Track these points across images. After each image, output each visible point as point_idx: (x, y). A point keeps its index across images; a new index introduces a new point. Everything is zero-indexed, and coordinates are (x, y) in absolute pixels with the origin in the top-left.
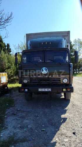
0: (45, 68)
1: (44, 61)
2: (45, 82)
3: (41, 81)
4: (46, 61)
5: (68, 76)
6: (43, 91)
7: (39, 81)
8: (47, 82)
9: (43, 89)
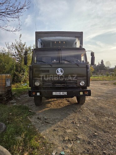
0: (61, 69)
1: (59, 62)
2: (60, 84)
3: (55, 83)
4: (61, 62)
5: (85, 78)
6: (58, 94)
7: (53, 83)
8: (62, 84)
9: (58, 92)
